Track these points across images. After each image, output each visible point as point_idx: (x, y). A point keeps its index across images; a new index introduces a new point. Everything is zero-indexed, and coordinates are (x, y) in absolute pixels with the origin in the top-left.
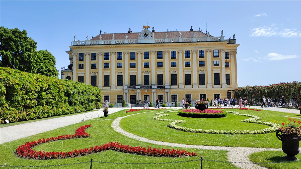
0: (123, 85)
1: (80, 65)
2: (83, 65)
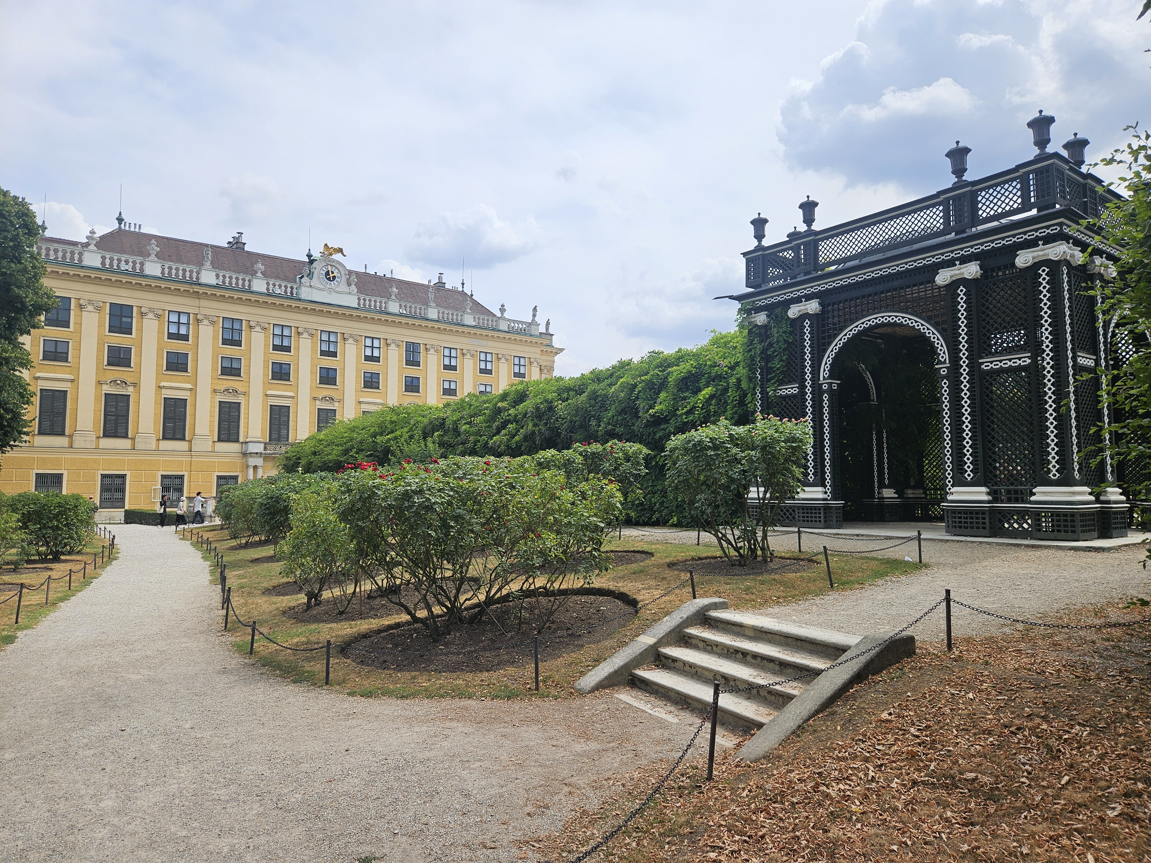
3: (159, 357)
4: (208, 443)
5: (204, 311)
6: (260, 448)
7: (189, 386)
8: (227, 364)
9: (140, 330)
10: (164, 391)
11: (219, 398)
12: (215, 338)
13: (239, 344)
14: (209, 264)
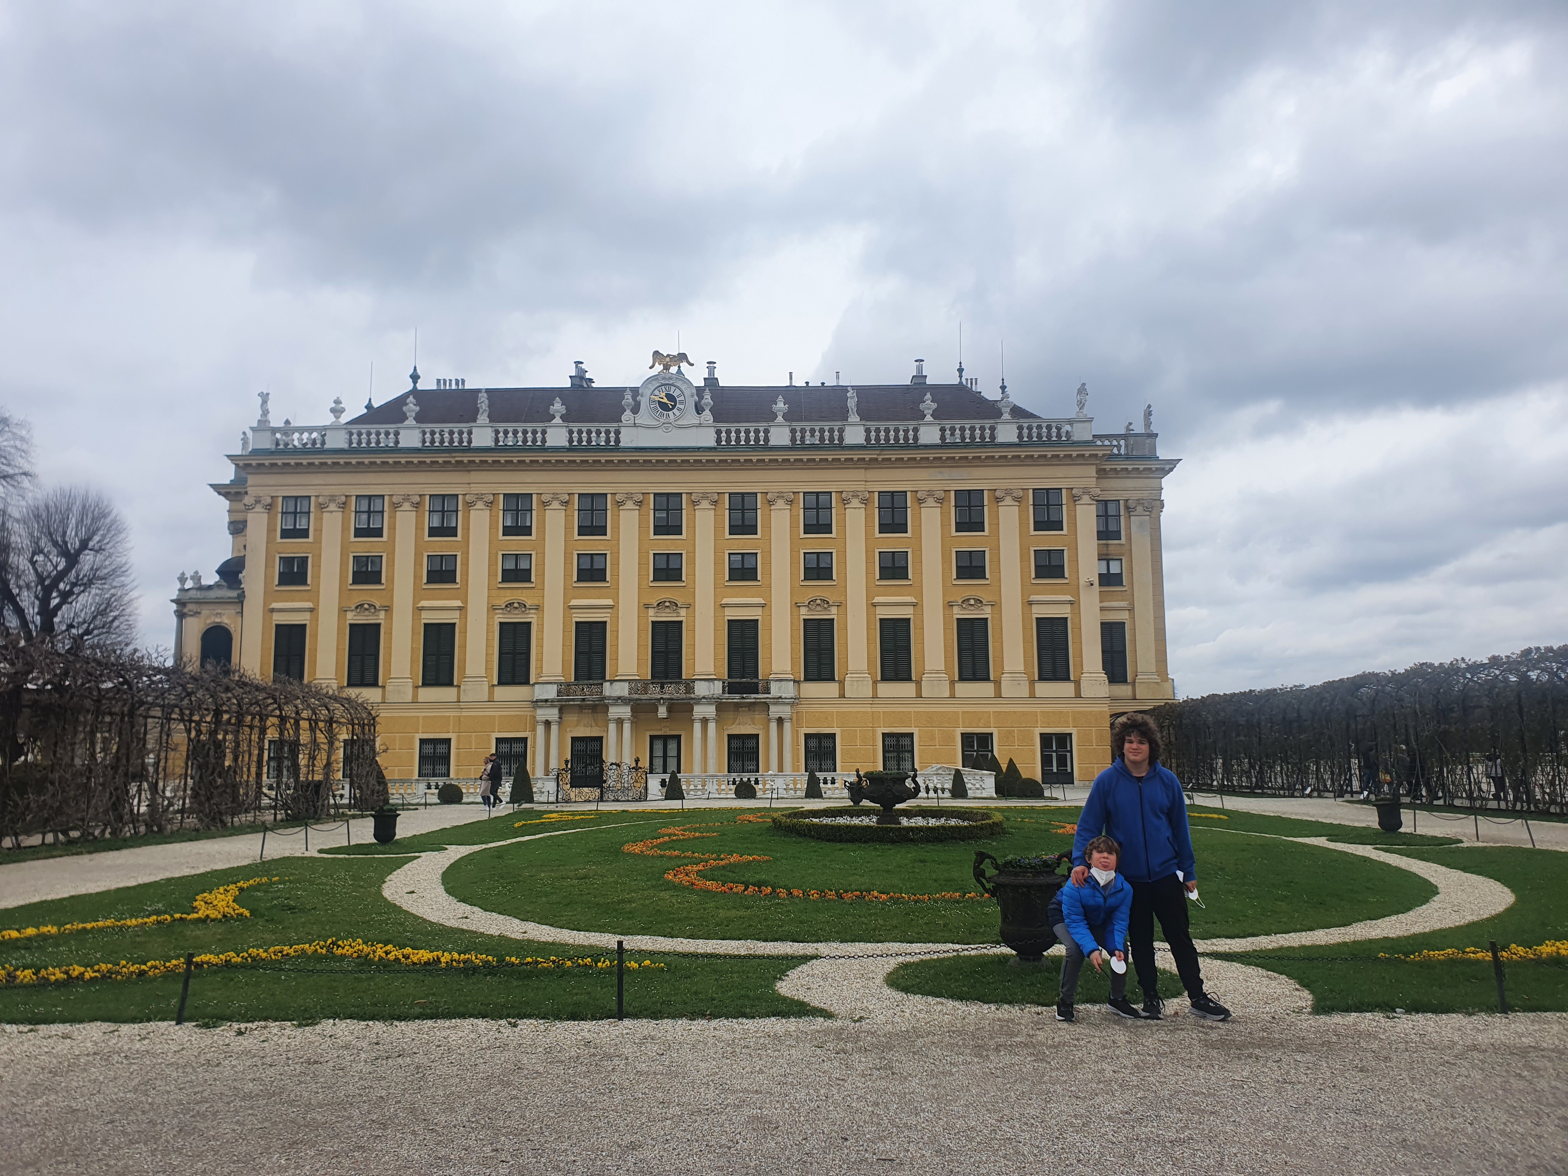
0: (532, 680)
1: (287, 561)
2: (303, 562)
3: (417, 564)
4: (486, 688)
5: (476, 489)
6: (551, 692)
7: (458, 603)
8: (510, 565)
9: (393, 528)
10: (425, 614)
11: (501, 617)
12: (493, 526)
13: (527, 531)
14: (483, 419)
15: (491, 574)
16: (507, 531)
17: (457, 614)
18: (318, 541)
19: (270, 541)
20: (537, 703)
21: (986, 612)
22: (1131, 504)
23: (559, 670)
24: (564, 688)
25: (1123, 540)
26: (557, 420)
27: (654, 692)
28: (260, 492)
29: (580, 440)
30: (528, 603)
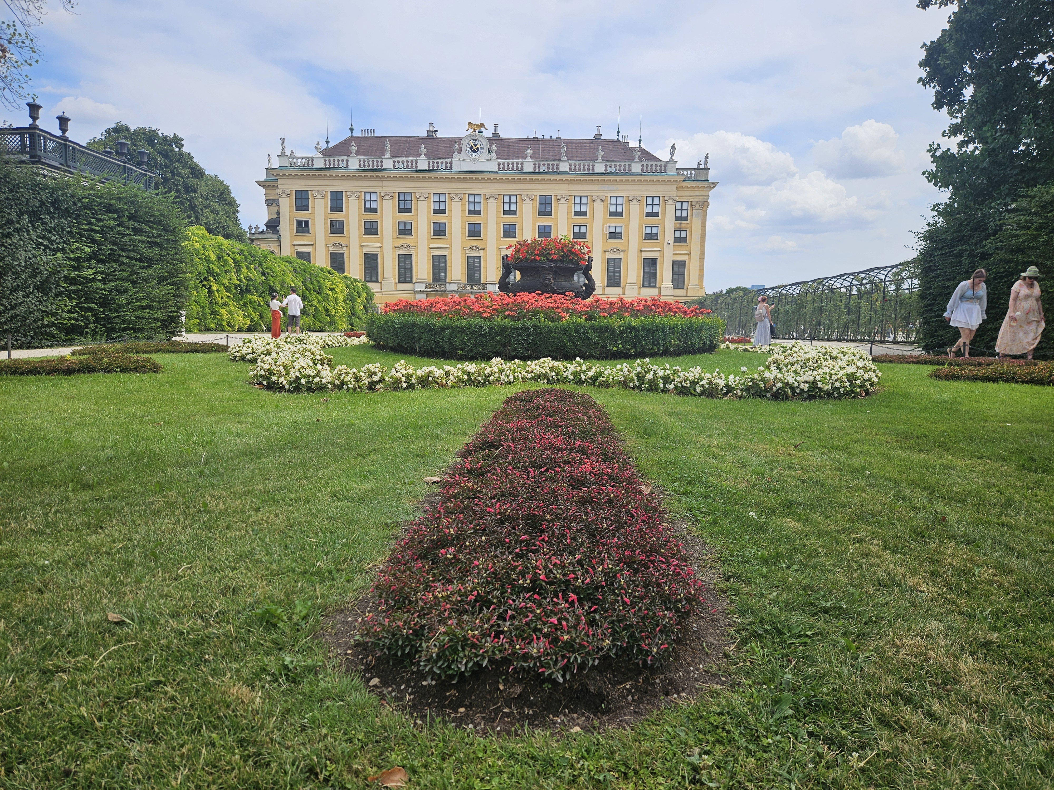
0: (414, 281)
1: (299, 222)
2: (307, 223)
3: (360, 225)
4: (393, 284)
5: (386, 190)
6: (422, 287)
7: (379, 244)
8: (402, 227)
9: (348, 208)
10: (364, 249)
11: (398, 252)
12: (394, 208)
13: (410, 211)
14: (388, 154)
15: (394, 231)
16: (401, 210)
17: (378, 249)
18: (314, 213)
19: (291, 212)
20: (415, 292)
21: (621, 255)
22: (693, 204)
23: (426, 277)
24: (428, 285)
25: (688, 222)
26: (423, 156)
27: (469, 288)
28: (285, 188)
29: (433, 166)
30: (411, 245)
